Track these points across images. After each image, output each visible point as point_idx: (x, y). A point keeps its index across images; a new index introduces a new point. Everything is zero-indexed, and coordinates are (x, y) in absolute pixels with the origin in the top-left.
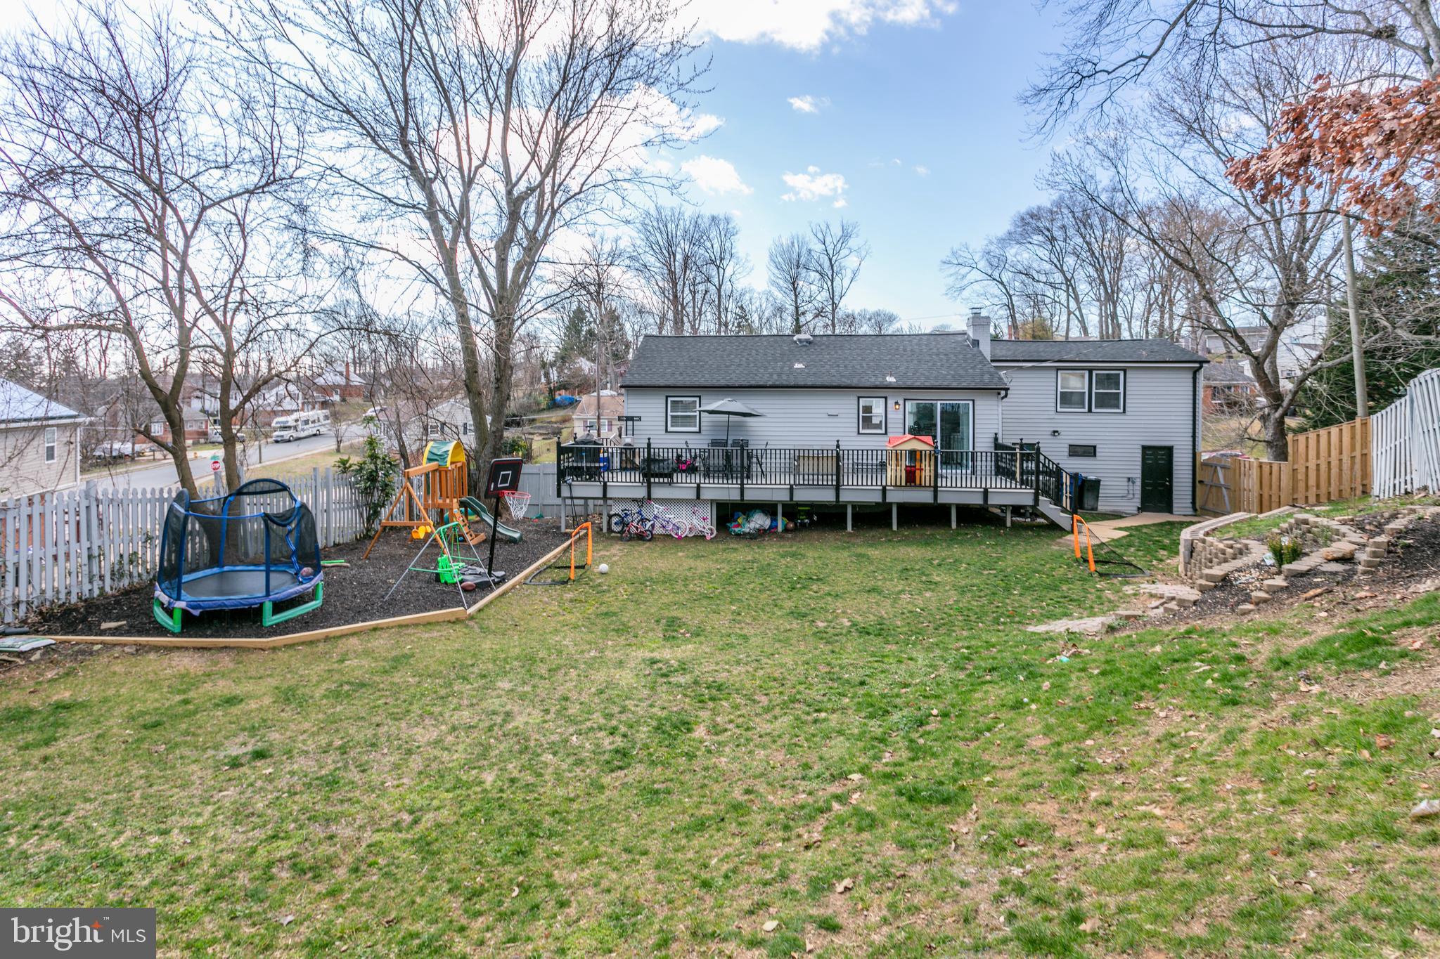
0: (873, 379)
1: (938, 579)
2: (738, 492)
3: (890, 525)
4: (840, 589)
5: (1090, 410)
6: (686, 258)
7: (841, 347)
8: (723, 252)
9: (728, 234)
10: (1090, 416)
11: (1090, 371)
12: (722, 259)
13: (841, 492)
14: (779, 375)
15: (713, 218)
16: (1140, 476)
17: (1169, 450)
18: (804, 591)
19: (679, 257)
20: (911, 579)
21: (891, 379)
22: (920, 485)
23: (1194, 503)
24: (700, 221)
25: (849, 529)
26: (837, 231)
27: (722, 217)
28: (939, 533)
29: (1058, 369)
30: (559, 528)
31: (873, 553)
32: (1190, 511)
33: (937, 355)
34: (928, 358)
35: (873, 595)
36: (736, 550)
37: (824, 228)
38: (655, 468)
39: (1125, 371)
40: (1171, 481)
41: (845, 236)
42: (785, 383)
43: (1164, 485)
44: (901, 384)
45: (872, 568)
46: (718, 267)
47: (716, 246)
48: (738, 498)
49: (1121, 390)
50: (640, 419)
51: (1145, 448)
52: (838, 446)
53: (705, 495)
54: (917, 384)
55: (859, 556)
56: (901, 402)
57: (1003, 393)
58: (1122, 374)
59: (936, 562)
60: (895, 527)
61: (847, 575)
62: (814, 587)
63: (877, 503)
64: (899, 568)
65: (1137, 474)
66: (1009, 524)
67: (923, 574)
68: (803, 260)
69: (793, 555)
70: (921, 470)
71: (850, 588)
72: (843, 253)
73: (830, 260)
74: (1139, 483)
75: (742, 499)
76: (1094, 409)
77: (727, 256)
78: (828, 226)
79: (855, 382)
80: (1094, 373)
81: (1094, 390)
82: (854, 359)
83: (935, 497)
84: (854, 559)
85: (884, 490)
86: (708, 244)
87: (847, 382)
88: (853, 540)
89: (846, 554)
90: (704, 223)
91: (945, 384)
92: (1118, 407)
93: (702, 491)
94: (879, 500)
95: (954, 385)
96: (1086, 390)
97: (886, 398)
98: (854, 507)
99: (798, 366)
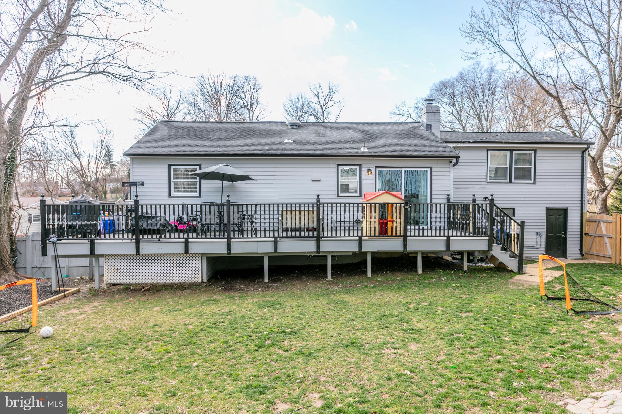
0: (349, 150)
1: (419, 326)
2: (225, 245)
3: (365, 273)
4: (314, 344)
5: (510, 181)
6: (228, 105)
7: (324, 130)
8: (252, 100)
9: (255, 89)
10: (510, 186)
11: (511, 151)
12: (252, 105)
13: (322, 243)
14: (270, 147)
15: (246, 78)
16: (545, 230)
17: (565, 210)
18: (273, 350)
19: (223, 103)
20: (392, 327)
21: (364, 150)
22: (392, 236)
23: (581, 250)
24: (237, 79)
25: (329, 277)
26: (326, 91)
27: (251, 77)
28: (408, 278)
29: (488, 149)
30: (50, 287)
31: (351, 299)
32: (579, 256)
33: (400, 135)
34: (393, 137)
35: (352, 350)
36: (216, 301)
37: (318, 87)
38: (144, 225)
39: (535, 151)
40: (566, 234)
41: (331, 93)
42: (274, 152)
43: (561, 237)
44: (372, 153)
45: (350, 316)
46: (249, 110)
47: (248, 97)
48: (225, 251)
49: (533, 166)
50: (142, 184)
51: (548, 209)
52: (318, 200)
53: (193, 249)
54: (386, 153)
55: (337, 303)
56: (373, 169)
57: (454, 161)
58: (533, 153)
59: (412, 306)
60: (369, 274)
61: (324, 325)
62: (286, 344)
63: (354, 254)
64: (377, 314)
65: (543, 230)
66: (465, 268)
67: (402, 320)
68: (305, 108)
69: (272, 305)
70: (393, 221)
71: (325, 342)
72: (330, 104)
73: (322, 108)
74: (544, 236)
75: (229, 253)
76: (513, 181)
77: (255, 103)
78: (320, 86)
79: (334, 152)
80: (514, 152)
81: (514, 166)
82: (334, 137)
83: (405, 245)
84: (332, 306)
85: (360, 241)
86: (243, 95)
87: (328, 152)
88: (333, 287)
89: (325, 302)
90: (240, 81)
91: (408, 153)
92: (530, 179)
93: (190, 246)
94: (355, 249)
95: (416, 154)
96: (508, 166)
97: (360, 166)
98: (333, 257)
99: (286, 141)
